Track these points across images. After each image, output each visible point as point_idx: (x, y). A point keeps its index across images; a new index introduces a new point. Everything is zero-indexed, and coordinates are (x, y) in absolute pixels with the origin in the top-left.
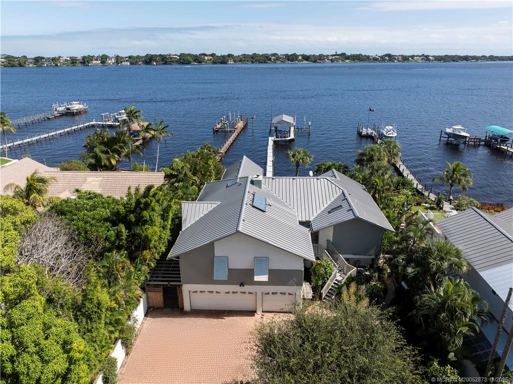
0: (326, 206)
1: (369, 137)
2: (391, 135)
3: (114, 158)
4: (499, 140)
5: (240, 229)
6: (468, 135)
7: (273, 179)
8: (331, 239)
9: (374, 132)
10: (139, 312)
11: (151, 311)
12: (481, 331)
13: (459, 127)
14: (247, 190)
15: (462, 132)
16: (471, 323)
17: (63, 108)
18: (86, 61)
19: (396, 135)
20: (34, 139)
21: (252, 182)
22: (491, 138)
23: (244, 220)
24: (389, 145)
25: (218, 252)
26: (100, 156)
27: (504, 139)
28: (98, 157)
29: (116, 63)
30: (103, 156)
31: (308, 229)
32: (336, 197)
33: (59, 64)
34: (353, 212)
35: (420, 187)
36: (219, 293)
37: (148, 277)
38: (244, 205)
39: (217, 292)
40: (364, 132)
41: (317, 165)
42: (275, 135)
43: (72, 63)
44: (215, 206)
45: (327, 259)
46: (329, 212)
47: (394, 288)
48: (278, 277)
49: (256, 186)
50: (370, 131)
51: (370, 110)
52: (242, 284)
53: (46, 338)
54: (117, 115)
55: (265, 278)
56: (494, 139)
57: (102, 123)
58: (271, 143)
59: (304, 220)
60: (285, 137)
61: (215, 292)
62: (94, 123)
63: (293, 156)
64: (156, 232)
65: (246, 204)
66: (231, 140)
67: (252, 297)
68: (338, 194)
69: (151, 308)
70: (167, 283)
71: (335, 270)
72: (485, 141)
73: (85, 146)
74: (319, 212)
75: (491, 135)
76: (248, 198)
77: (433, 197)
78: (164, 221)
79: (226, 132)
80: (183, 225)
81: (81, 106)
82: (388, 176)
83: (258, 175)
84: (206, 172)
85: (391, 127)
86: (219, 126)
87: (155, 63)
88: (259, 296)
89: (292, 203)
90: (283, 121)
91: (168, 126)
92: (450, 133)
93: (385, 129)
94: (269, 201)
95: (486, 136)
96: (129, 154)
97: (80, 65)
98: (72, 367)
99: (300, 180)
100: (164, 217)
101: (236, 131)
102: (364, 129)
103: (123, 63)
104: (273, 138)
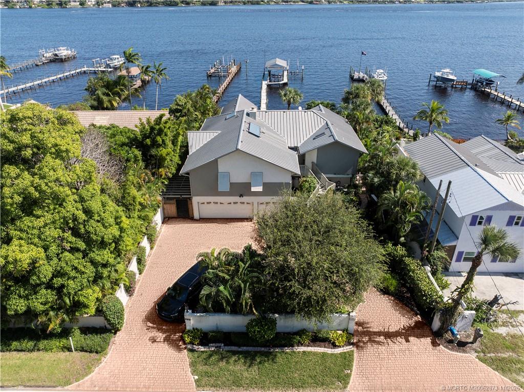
0: (312, 134)
1: (361, 80)
2: (382, 79)
3: (115, 100)
4: (484, 83)
5: (239, 147)
6: (455, 78)
7: (266, 112)
8: (315, 161)
9: (365, 75)
10: (158, 218)
11: (166, 219)
12: (424, 219)
13: (448, 70)
14: (244, 120)
15: (450, 75)
16: (417, 214)
17: (50, 54)
18: (63, 3)
19: (386, 78)
20: (28, 85)
21: (248, 114)
22: (478, 81)
23: (242, 142)
24: (373, 85)
25: (222, 168)
26: (102, 99)
27: (489, 82)
28: (100, 100)
29: (96, 5)
30: (105, 98)
31: (296, 152)
32: (320, 126)
33: (33, 6)
34: (333, 137)
35: (402, 125)
36: (222, 204)
37: (165, 190)
38: (242, 131)
39: (221, 203)
40: (356, 76)
41: (307, 104)
42: (268, 78)
43: (48, 5)
44: (216, 134)
45: (311, 177)
46: (314, 139)
47: (367, 201)
48: (271, 189)
49: (251, 117)
50: (361, 75)
51: (363, 53)
52: (241, 196)
53: (104, 213)
54: (108, 60)
55: (260, 189)
56: (480, 82)
57: (94, 69)
58: (264, 87)
59: (293, 146)
60: (279, 82)
61: (219, 203)
62: (85, 69)
63: (285, 95)
64: (170, 153)
65: (244, 130)
66: (225, 84)
67: (250, 207)
68: (323, 124)
69: (166, 218)
70: (179, 196)
71: (318, 186)
72: (472, 84)
73: (86, 89)
74: (305, 139)
75: (478, 79)
76: (244, 126)
77: (411, 133)
78: (174, 146)
79: (220, 77)
80: (190, 150)
81: (69, 52)
82: (369, 111)
83: (253, 108)
84: (205, 111)
85: (382, 71)
86: (212, 71)
87: (139, 5)
88: (256, 205)
89: (282, 132)
90: (276, 64)
91: (165, 69)
92: (438, 77)
93: (377, 73)
94: (262, 130)
95: (473, 80)
96: (129, 96)
97: (57, 7)
98: (122, 234)
99: (290, 113)
100: (174, 142)
101: (230, 76)
102: (356, 73)
103: (104, 5)
104: (266, 82)
